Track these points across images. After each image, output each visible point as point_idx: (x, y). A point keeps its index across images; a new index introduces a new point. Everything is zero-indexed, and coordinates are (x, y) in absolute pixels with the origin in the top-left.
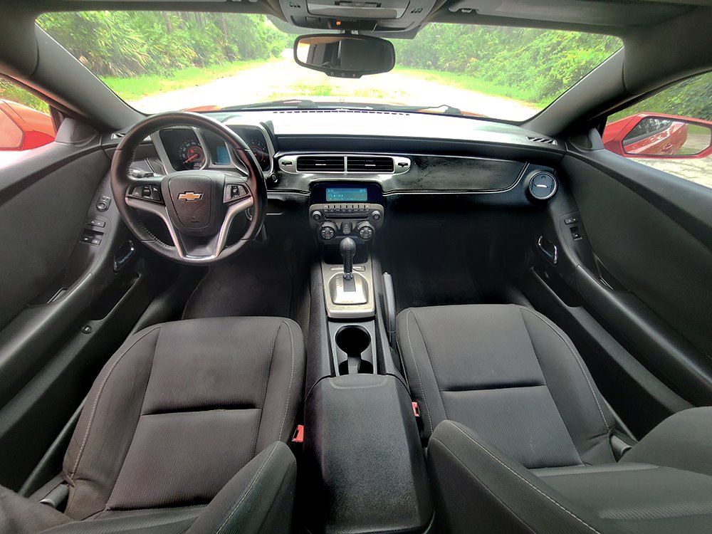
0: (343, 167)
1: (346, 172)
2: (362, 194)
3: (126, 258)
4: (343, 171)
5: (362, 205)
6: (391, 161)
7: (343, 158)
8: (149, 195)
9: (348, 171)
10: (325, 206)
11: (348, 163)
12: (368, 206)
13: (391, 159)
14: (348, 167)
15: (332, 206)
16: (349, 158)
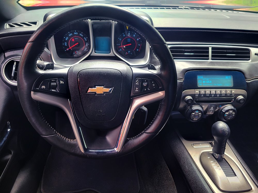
0: (208, 56)
1: (210, 60)
2: (228, 81)
3: (5, 139)
4: (208, 59)
5: (229, 91)
6: (248, 52)
7: (208, 48)
8: (54, 87)
9: (212, 59)
10: (197, 91)
11: (212, 52)
12: (234, 91)
13: (249, 50)
14: (212, 56)
15: (202, 91)
16: (213, 48)
